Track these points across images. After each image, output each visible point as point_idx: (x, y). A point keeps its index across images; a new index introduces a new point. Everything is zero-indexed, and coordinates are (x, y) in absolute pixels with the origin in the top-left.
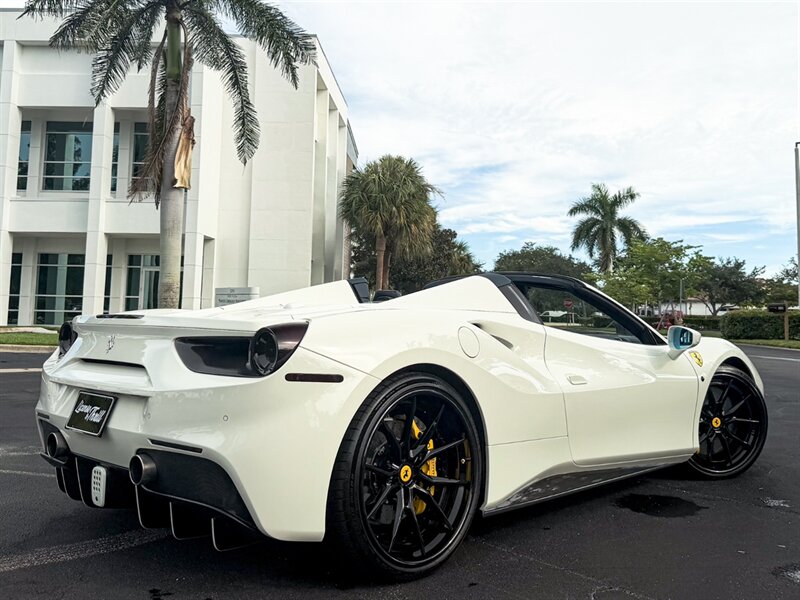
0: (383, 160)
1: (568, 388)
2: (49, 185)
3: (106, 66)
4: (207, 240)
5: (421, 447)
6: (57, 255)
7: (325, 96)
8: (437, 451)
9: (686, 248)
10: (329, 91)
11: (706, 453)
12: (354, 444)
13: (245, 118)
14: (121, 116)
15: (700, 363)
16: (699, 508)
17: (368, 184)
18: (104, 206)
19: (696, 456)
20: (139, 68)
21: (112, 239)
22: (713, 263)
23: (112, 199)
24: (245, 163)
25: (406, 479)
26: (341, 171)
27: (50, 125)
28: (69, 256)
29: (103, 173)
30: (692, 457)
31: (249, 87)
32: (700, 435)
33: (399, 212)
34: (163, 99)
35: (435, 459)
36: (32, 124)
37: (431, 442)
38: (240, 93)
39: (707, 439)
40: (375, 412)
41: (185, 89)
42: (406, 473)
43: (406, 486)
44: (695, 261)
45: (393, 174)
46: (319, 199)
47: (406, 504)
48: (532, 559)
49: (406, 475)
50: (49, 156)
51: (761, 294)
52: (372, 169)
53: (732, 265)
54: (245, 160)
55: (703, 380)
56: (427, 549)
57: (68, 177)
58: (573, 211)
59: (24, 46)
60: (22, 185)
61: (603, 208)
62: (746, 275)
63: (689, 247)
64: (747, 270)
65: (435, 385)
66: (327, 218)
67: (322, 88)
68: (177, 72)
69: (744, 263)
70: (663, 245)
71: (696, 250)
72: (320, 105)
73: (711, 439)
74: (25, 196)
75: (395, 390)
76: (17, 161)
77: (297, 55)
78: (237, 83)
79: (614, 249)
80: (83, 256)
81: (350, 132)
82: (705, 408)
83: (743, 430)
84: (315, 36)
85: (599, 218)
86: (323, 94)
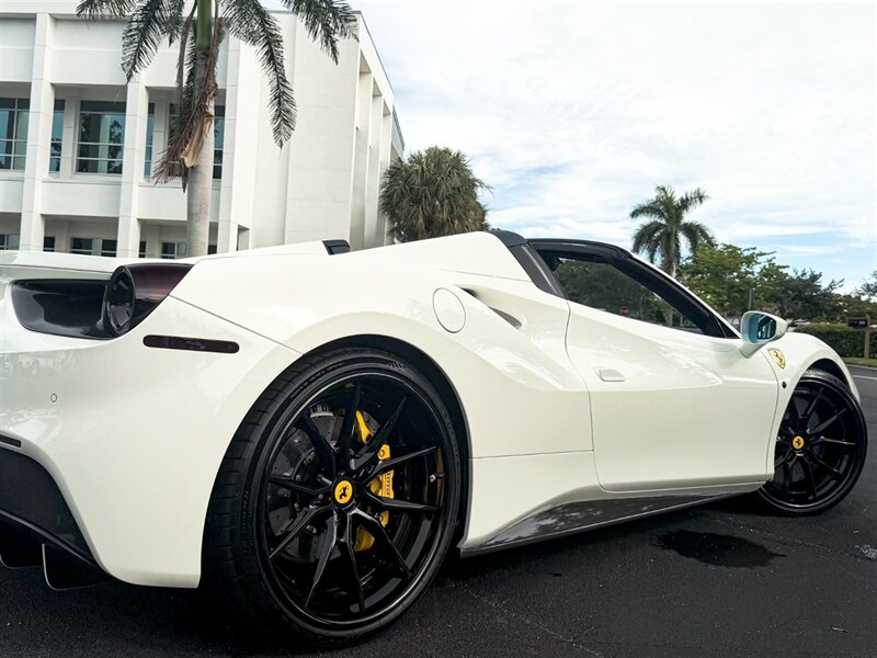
0: (429, 151)
1: (596, 385)
2: (83, 167)
3: (137, 38)
4: (241, 230)
5: (368, 456)
6: (91, 240)
7: (368, 80)
8: (395, 461)
9: (758, 255)
10: (373, 74)
11: (782, 481)
12: (252, 447)
13: (281, 97)
14: (156, 97)
15: (782, 364)
16: (772, 555)
17: (410, 175)
18: (136, 191)
19: (769, 485)
20: (171, 41)
21: (146, 225)
22: (787, 275)
23: (146, 183)
24: (281, 145)
25: (344, 500)
26: (385, 160)
27: (84, 105)
28: (104, 241)
29: (136, 156)
30: (764, 486)
31: (285, 63)
32: (776, 458)
33: (442, 206)
34: (192, 73)
35: (392, 473)
36: (66, 103)
37: (386, 448)
38: (275, 70)
39: (785, 464)
40: (289, 401)
41: (215, 63)
42: (344, 491)
43: (342, 510)
44: (767, 270)
45: (438, 165)
46: (358, 190)
47: (340, 535)
48: (528, 622)
49: (344, 494)
50: (83, 137)
51: (837, 310)
52: (417, 159)
53: (807, 277)
54: (281, 142)
55: (784, 386)
56: (368, 603)
57: (103, 158)
58: (635, 214)
59: (58, 19)
60: (56, 167)
61: (668, 211)
62: (822, 289)
63: (761, 254)
64: (824, 283)
65: (391, 368)
66: (367, 211)
67: (365, 71)
68: (206, 44)
69: (820, 275)
70: (733, 251)
71: (769, 257)
72: (363, 90)
73: (790, 464)
74: (58, 177)
75: (326, 371)
76: (50, 142)
77: (336, 27)
78: (273, 59)
79: (678, 256)
80: (115, 242)
81: (396, 120)
82: (784, 424)
83: (833, 453)
84: (359, 12)
85: (663, 222)
86: (366, 78)
